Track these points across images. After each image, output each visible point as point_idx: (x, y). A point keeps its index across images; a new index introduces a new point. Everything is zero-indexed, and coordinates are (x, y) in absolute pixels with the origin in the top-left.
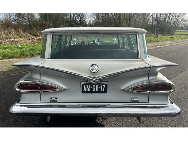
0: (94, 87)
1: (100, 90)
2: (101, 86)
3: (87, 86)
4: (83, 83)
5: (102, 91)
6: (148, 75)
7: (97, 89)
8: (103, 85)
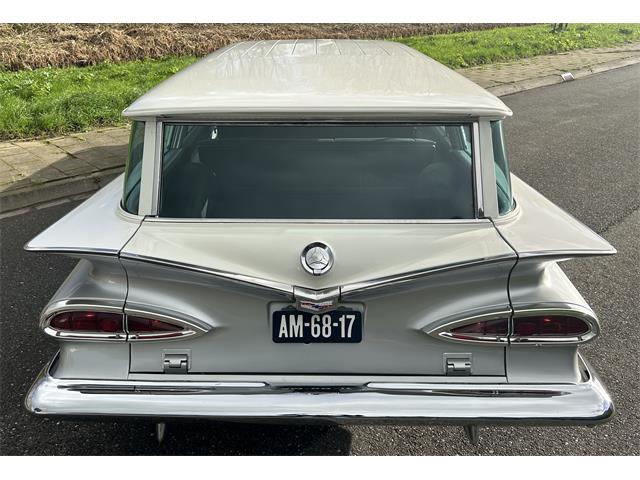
0: (316, 322)
1: (336, 331)
2: (342, 320)
3: (292, 317)
4: (276, 307)
5: (343, 336)
6: (508, 284)
7: (327, 329)
8: (348, 317)
